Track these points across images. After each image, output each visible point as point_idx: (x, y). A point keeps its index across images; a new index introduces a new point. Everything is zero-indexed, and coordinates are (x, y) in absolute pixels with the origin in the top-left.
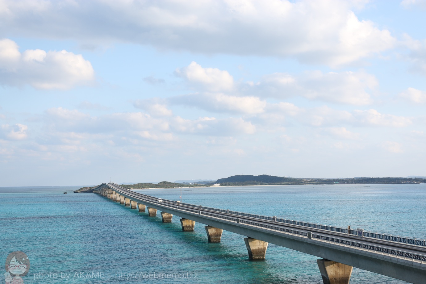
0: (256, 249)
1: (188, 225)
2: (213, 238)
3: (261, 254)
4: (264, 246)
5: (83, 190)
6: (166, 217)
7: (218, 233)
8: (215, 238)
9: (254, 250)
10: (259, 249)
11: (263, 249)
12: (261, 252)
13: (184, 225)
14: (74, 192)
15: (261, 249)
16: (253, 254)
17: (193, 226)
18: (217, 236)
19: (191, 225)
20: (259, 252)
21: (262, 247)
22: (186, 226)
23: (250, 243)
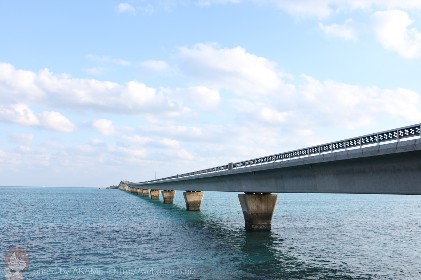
0: (192, 201)
1: (155, 195)
2: (167, 200)
3: (197, 206)
4: (200, 199)
5: (112, 187)
6: (145, 193)
7: (171, 197)
8: (169, 200)
9: (190, 202)
10: (195, 201)
11: (199, 201)
12: (197, 204)
13: (152, 195)
14: (107, 188)
15: (197, 201)
16: (189, 206)
17: (159, 196)
18: (170, 199)
19: (157, 195)
20: (195, 204)
21: (198, 200)
22: (154, 196)
23: (187, 197)
